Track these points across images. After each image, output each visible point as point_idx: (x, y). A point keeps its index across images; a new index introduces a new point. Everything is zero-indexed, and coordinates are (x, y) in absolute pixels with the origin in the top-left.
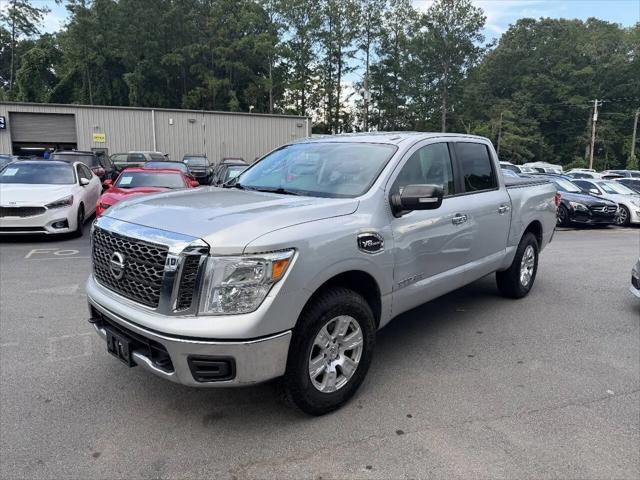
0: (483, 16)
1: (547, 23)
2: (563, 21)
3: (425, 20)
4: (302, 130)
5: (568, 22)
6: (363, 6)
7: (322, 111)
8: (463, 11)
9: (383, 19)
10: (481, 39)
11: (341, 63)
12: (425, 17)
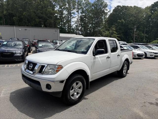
0: (107, 4)
1: (124, 7)
2: (128, 6)
3: (93, 5)
4: (57, 32)
5: (129, 6)
6: (77, 1)
7: (67, 28)
8: (102, 3)
9: (82, 4)
10: (107, 10)
11: (71, 16)
12: (93, 4)
